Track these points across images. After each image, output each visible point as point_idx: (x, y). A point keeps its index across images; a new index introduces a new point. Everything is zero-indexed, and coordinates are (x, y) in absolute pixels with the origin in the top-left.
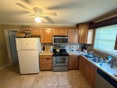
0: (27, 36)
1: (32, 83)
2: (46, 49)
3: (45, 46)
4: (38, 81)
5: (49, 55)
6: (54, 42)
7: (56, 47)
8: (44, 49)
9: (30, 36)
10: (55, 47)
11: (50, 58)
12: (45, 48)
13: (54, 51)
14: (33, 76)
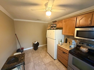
0: (52, 28)
1: (47, 62)
2: (68, 42)
3: (68, 39)
4: (50, 65)
5: (65, 48)
6: (77, 36)
7: (82, 44)
8: (66, 41)
9: (55, 28)
10: (80, 43)
11: (66, 54)
12: (68, 40)
13: (78, 47)
14: (51, 58)
